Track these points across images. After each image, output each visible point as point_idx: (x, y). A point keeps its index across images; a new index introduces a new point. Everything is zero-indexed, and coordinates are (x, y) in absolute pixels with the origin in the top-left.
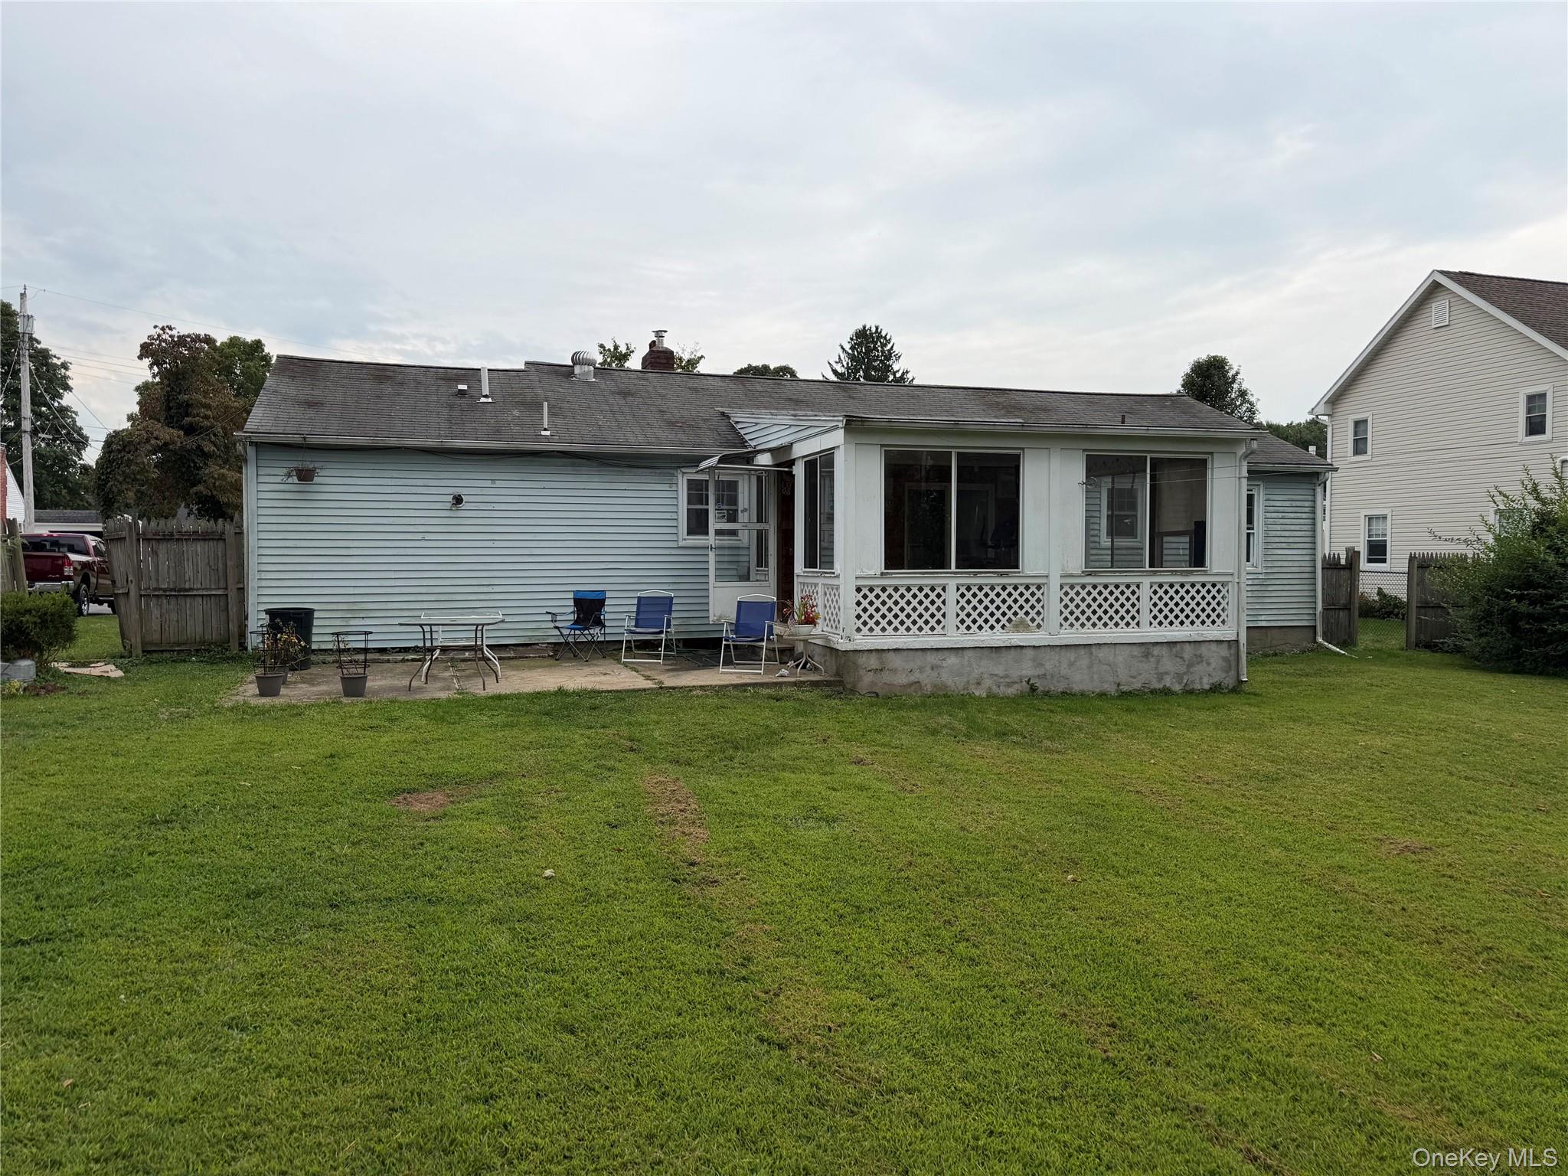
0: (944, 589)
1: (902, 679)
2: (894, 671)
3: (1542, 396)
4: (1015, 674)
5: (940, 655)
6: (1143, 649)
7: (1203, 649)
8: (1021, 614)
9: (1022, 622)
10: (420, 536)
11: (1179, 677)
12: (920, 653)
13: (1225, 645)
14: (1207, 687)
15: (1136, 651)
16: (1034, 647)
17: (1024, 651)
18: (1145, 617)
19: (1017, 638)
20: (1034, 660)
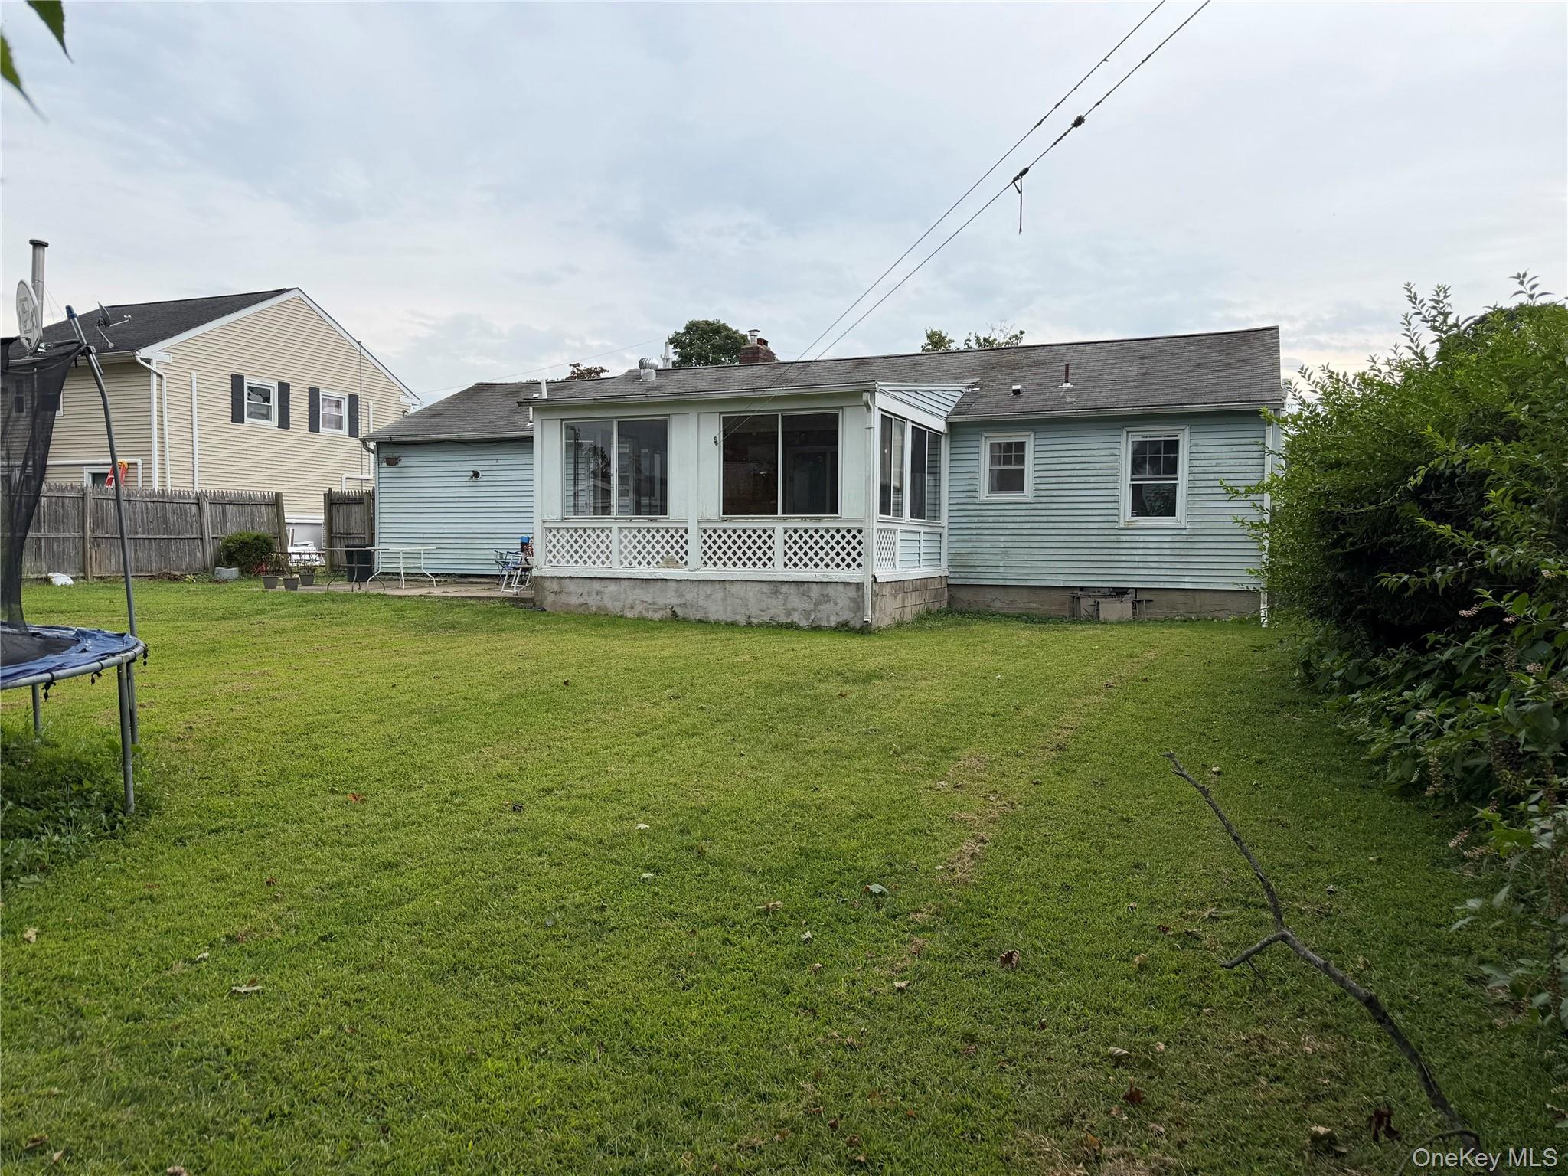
0: (610, 531)
1: (574, 600)
2: (569, 593)
4: (661, 602)
5: (604, 583)
6: (772, 587)
7: (830, 590)
8: (672, 553)
9: (672, 558)
11: (807, 613)
12: (588, 581)
13: (853, 587)
14: (833, 625)
15: (765, 588)
16: (677, 580)
17: (669, 583)
18: (780, 559)
19: (663, 573)
20: (677, 591)
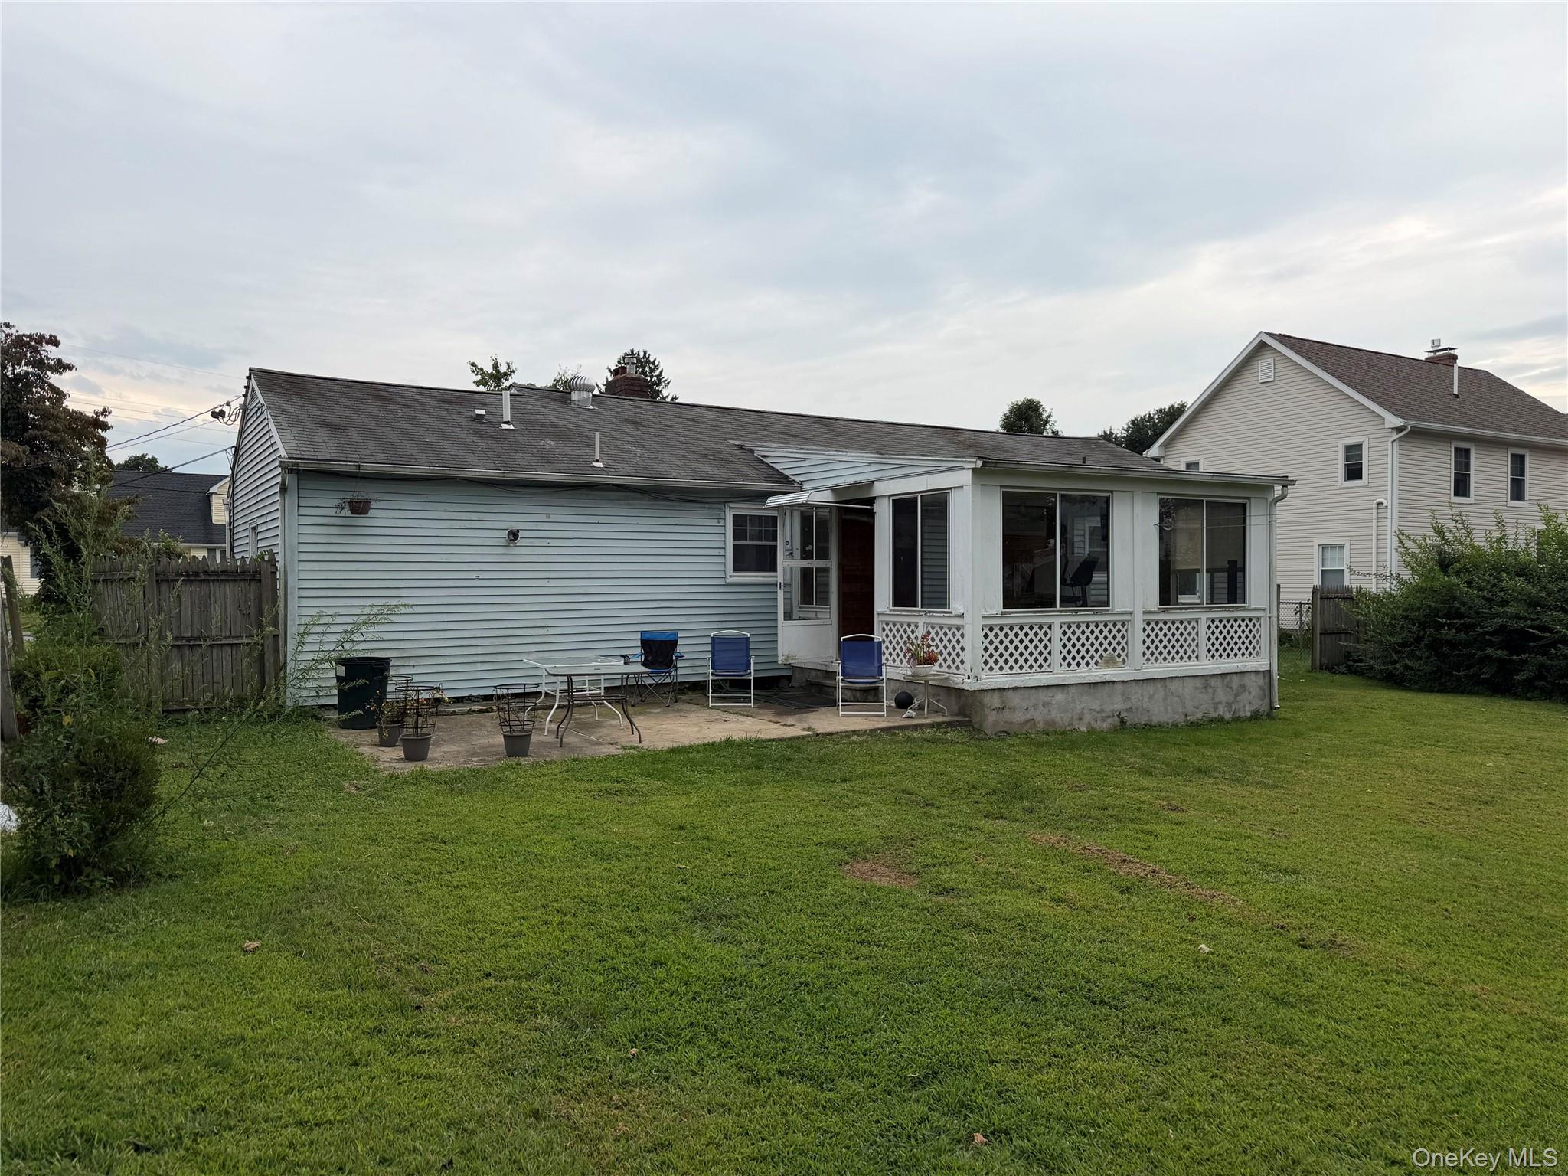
0: (1050, 628)
1: (1019, 717)
2: (1013, 709)
3: (1359, 446)
4: (1109, 708)
5: (1050, 692)
6: (1203, 681)
7: (1246, 680)
8: (1110, 649)
9: (1111, 658)
11: (1229, 705)
12: (1034, 690)
13: (1261, 675)
14: (1249, 714)
15: (1198, 683)
16: (1123, 681)
17: (1116, 686)
18: (1203, 651)
19: (1111, 674)
20: (1123, 694)
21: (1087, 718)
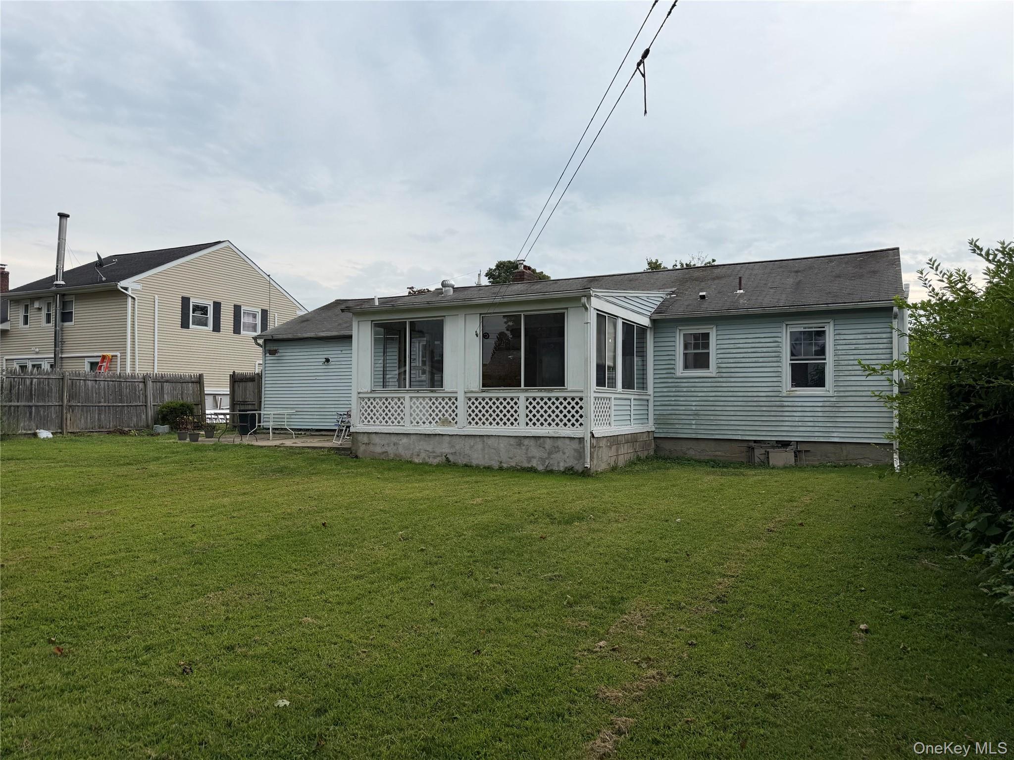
0: (404, 400)
1: (378, 450)
2: (375, 445)
4: (438, 451)
5: (399, 437)
6: (517, 440)
7: (559, 443)
8: (447, 415)
9: (447, 419)
10: (314, 378)
11: (542, 460)
12: (388, 435)
13: (577, 441)
14: (562, 469)
15: (512, 441)
16: (450, 435)
17: (444, 437)
18: (523, 419)
19: (440, 430)
20: (449, 443)
21: (423, 455)
